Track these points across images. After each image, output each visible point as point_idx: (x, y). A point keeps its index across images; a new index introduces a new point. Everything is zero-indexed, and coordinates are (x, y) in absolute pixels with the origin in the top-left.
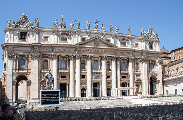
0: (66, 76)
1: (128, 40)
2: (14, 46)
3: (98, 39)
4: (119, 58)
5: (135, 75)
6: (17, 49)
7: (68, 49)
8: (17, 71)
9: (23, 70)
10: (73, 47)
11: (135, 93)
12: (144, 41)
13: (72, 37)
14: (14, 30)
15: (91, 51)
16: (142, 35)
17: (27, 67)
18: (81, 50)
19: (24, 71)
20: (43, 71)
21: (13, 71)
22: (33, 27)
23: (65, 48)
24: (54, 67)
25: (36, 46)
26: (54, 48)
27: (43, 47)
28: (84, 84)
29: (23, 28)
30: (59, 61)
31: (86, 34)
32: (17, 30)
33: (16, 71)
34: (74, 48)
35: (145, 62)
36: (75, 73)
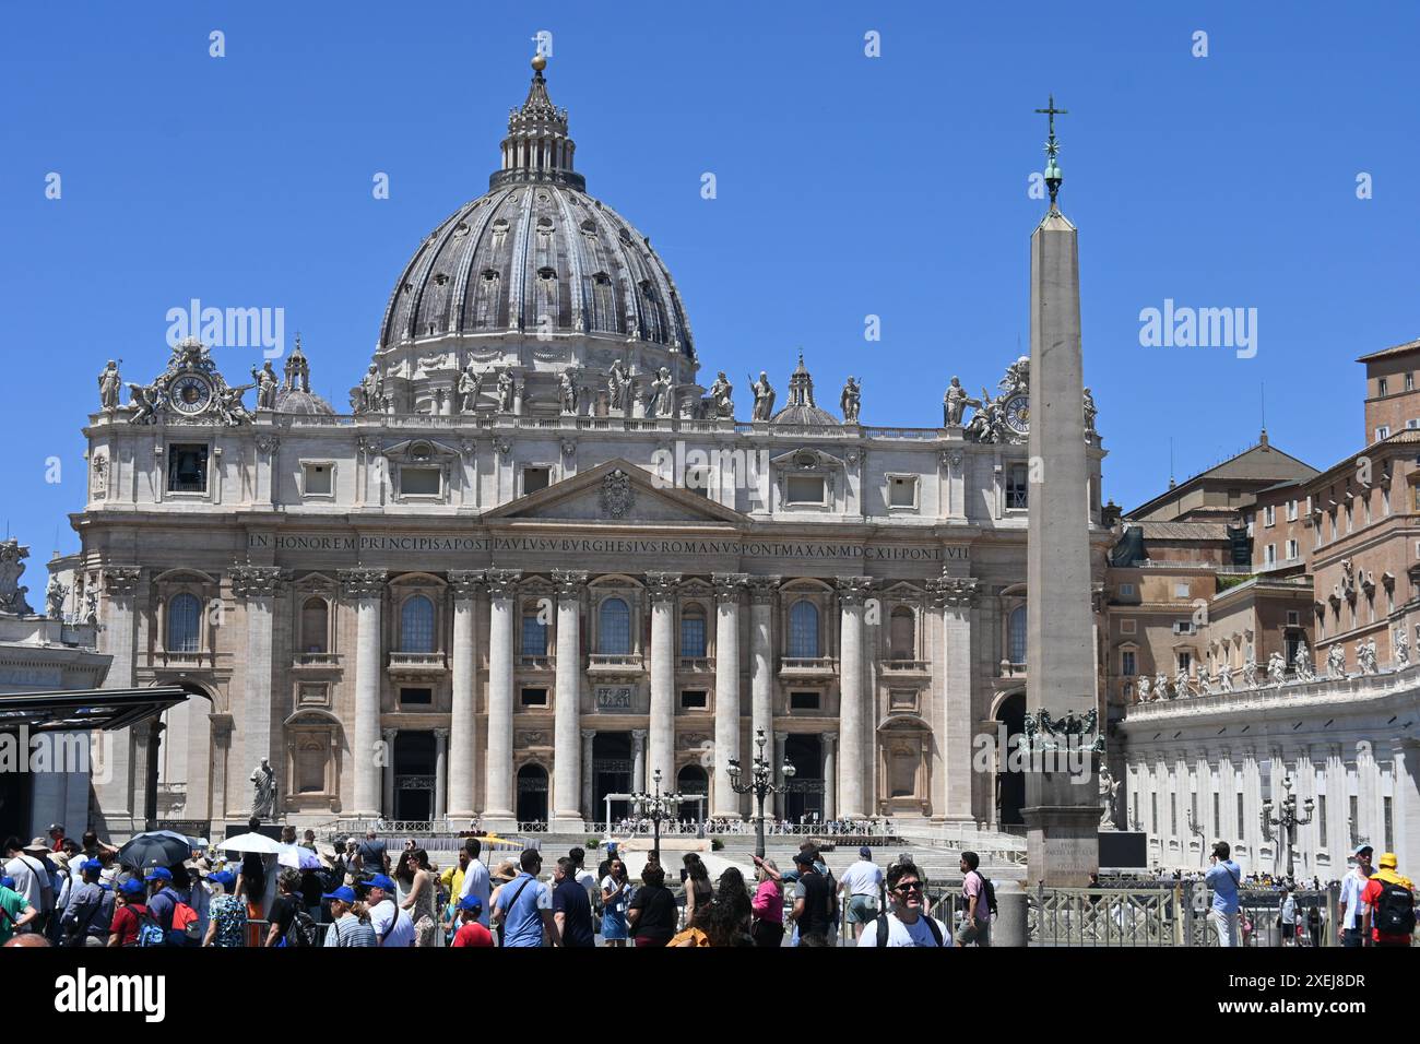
0: (433, 693)
1: (834, 468)
2: (139, 525)
3: (626, 478)
4: (763, 583)
5: (884, 691)
6: (156, 539)
7: (442, 542)
8: (159, 663)
9: (189, 658)
10: (475, 529)
11: (879, 802)
12: (956, 466)
13: (471, 473)
14: (136, 435)
15: (580, 548)
16: (947, 420)
17: (212, 642)
18: (520, 546)
19: (194, 665)
20: (297, 666)
21: (134, 661)
22: (241, 412)
23: (426, 536)
24: (360, 640)
25: (258, 525)
26: (364, 535)
27: (301, 528)
28: (534, 742)
29: (189, 417)
30: (395, 607)
31: (553, 448)
32: (154, 435)
33: (150, 662)
34: (479, 534)
35: (953, 605)
36: (480, 675)
